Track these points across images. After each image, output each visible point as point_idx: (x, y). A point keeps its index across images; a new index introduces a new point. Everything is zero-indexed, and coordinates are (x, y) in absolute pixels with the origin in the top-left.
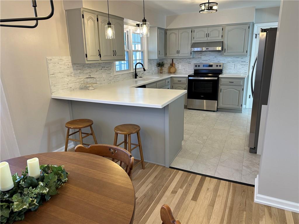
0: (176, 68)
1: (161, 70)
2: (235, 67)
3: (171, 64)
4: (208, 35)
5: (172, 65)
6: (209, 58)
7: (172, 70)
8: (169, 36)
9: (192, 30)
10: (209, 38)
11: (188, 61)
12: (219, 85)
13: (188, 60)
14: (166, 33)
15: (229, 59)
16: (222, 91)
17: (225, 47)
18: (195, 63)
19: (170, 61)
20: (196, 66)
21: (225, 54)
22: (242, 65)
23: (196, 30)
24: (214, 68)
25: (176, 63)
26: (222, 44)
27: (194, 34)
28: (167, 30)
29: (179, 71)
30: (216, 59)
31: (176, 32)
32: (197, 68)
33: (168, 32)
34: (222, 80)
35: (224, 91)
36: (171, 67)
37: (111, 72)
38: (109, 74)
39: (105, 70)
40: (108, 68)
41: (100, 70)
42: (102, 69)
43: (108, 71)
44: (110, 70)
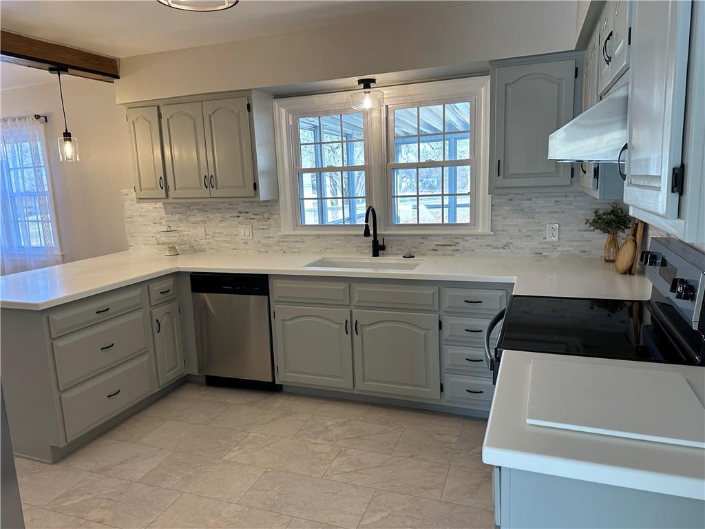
1: (613, 244)
7: (623, 254)
37: (269, 225)
38: (263, 229)
39: (251, 219)
40: (258, 216)
41: (231, 219)
42: (238, 217)
43: (260, 223)
44: (266, 221)
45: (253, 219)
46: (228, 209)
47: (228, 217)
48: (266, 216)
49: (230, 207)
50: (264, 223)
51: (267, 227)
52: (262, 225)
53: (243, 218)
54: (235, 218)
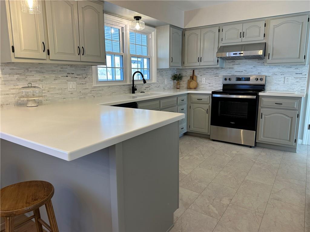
0: (198, 81)
1: (178, 84)
2: (284, 82)
3: (191, 77)
4: (242, 35)
5: (193, 77)
6: (245, 69)
7: (193, 84)
8: (188, 38)
9: (220, 28)
10: (244, 39)
11: (214, 72)
12: (259, 108)
13: (215, 70)
14: (183, 35)
15: (276, 70)
16: (263, 116)
17: (270, 51)
18: (225, 75)
19: (190, 73)
20: (226, 79)
21: (268, 61)
22: (296, 78)
23: (225, 28)
24: (252, 82)
25: (198, 76)
26: (264, 46)
27: (223, 34)
28: (185, 30)
29: (202, 86)
30: (255, 69)
31: (198, 31)
32: (228, 82)
33: (187, 33)
34: (264, 99)
35: (266, 116)
36: (191, 81)
37: (86, 81)
38: (82, 84)
39: (75, 78)
40: (80, 76)
41: (63, 78)
42: (67, 76)
43: (81, 80)
44: (84, 79)
45: (77, 78)
46: (60, 71)
47: (60, 77)
48: (84, 76)
49: (61, 70)
50: (84, 80)
51: (85, 83)
52: (82, 81)
53: (70, 78)
54: (65, 78)
